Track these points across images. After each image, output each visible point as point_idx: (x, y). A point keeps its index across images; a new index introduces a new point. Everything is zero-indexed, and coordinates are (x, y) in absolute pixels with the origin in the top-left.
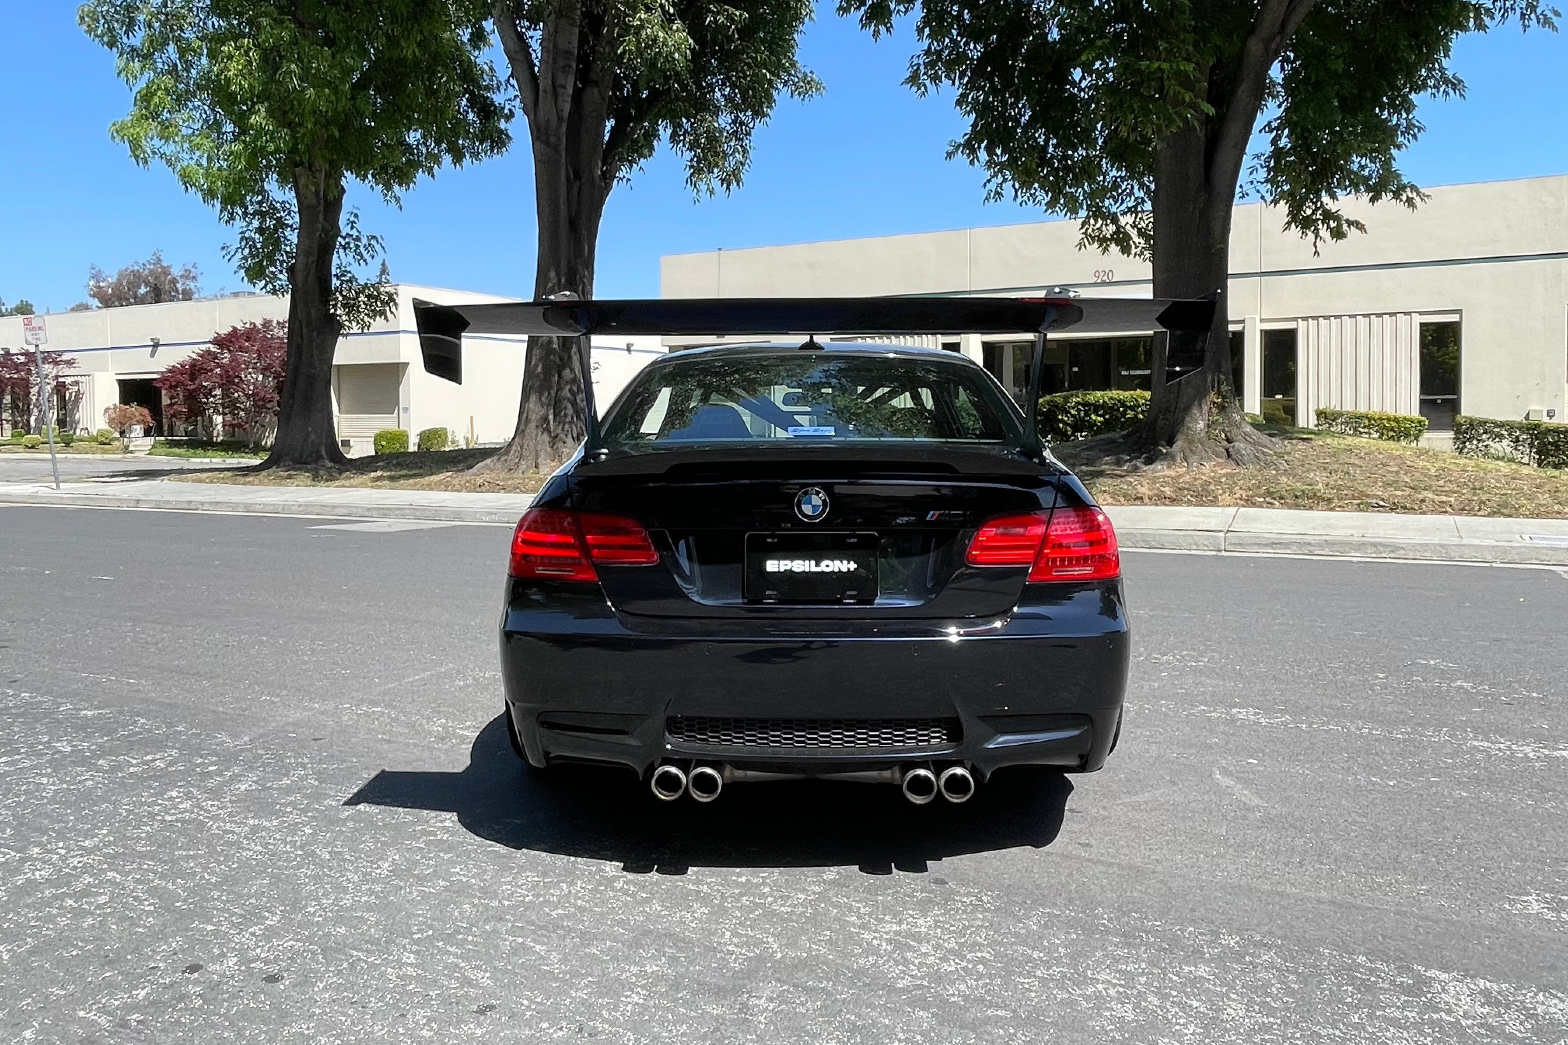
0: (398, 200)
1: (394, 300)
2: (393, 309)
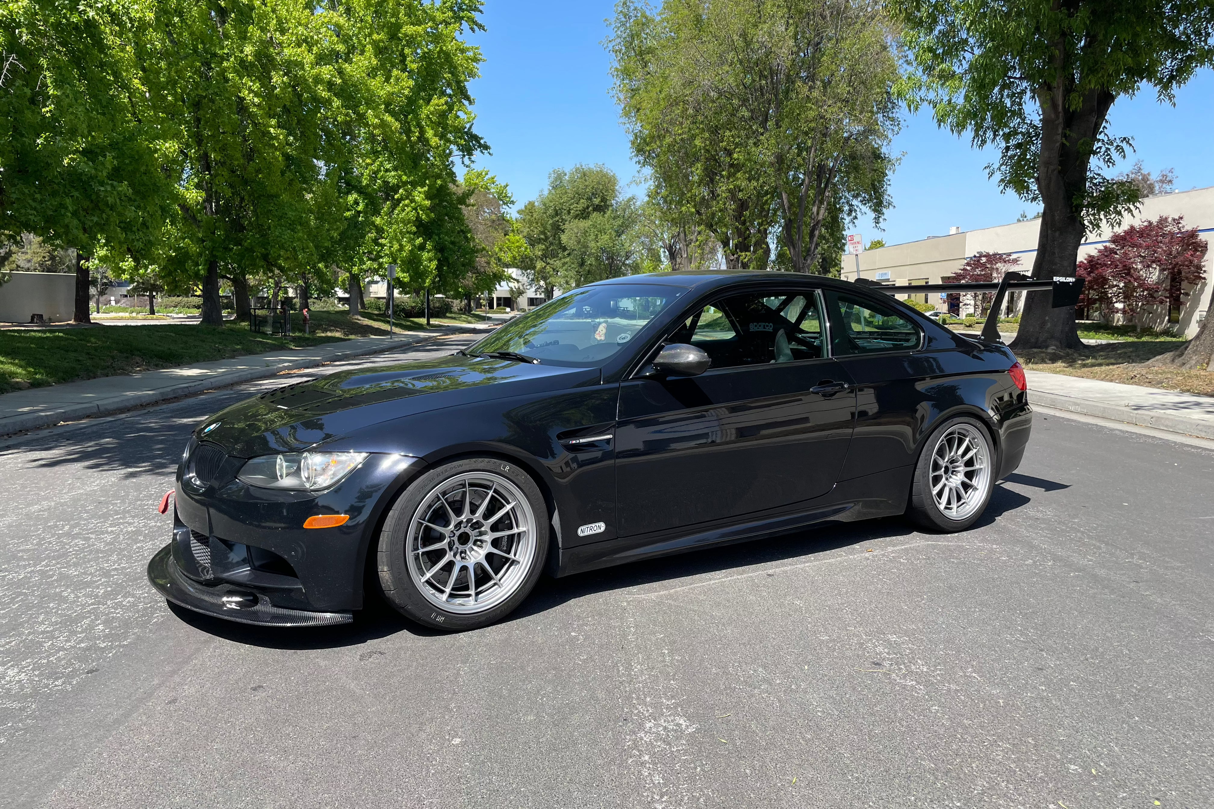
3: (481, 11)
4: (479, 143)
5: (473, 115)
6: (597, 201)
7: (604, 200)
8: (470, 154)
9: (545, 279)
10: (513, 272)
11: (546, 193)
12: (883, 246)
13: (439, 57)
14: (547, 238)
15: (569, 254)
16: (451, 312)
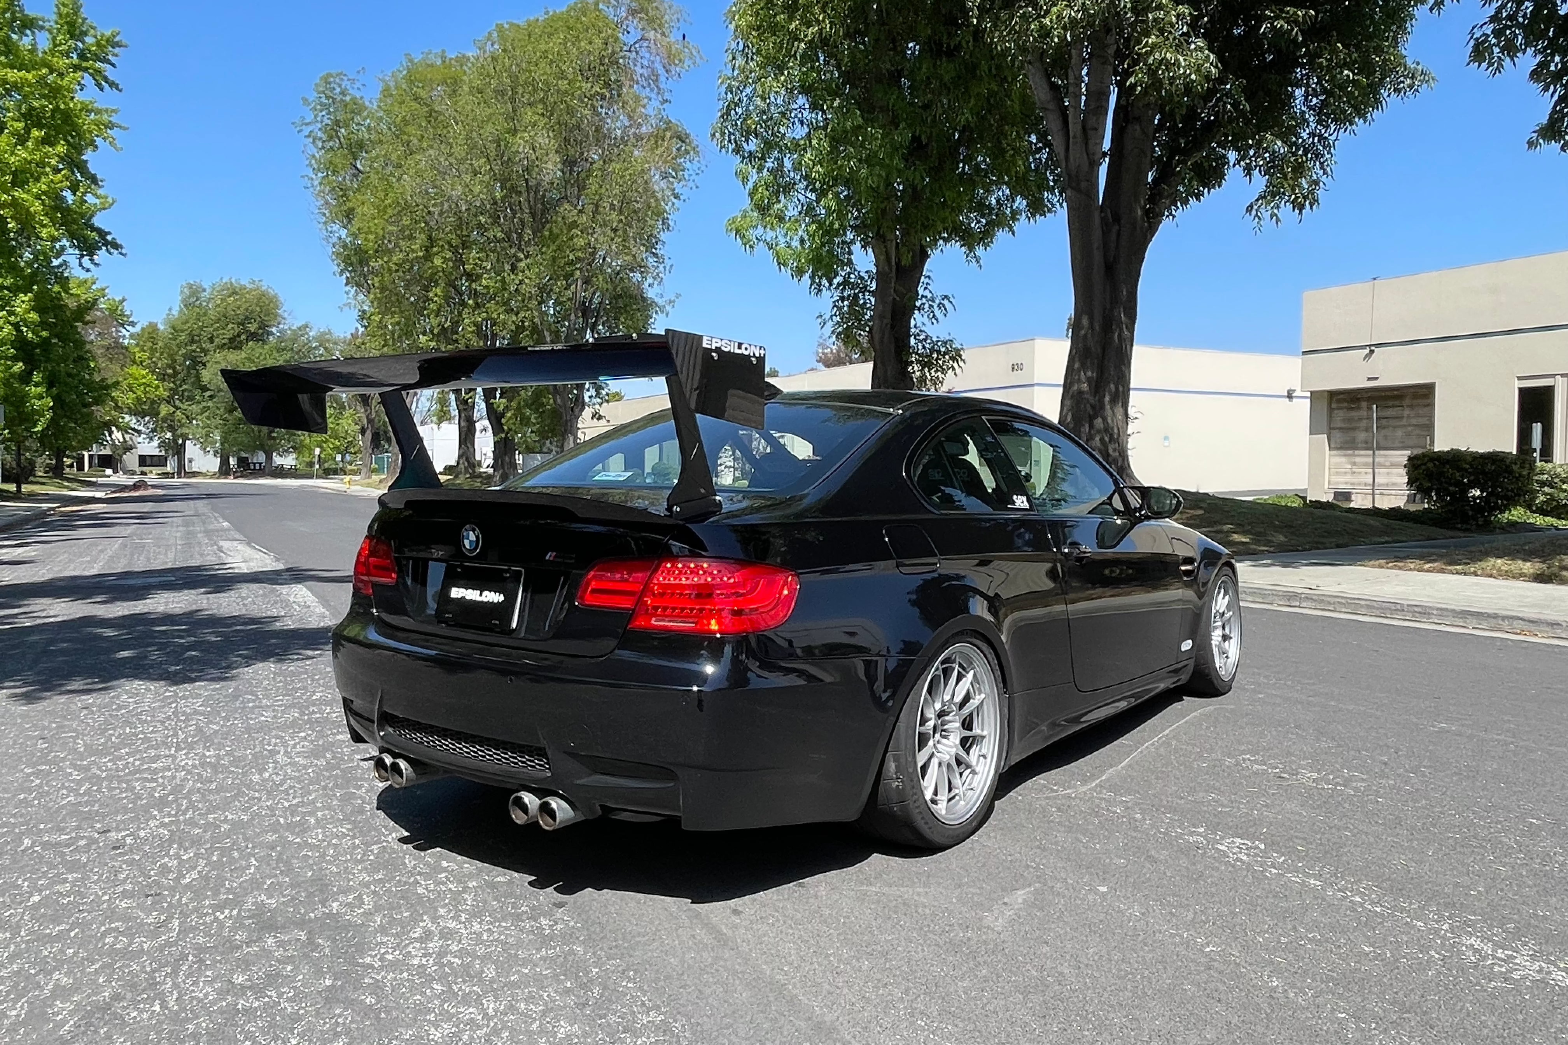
0: (978, 259)
1: (960, 356)
2: (961, 363)
3: (113, 65)
4: (105, 239)
5: (110, 200)
6: (252, 327)
7: (263, 326)
8: (91, 254)
9: (172, 428)
10: (129, 419)
11: (175, 312)
12: (621, 399)
13: (52, 117)
14: (176, 373)
15: (211, 397)
16: (35, 476)
